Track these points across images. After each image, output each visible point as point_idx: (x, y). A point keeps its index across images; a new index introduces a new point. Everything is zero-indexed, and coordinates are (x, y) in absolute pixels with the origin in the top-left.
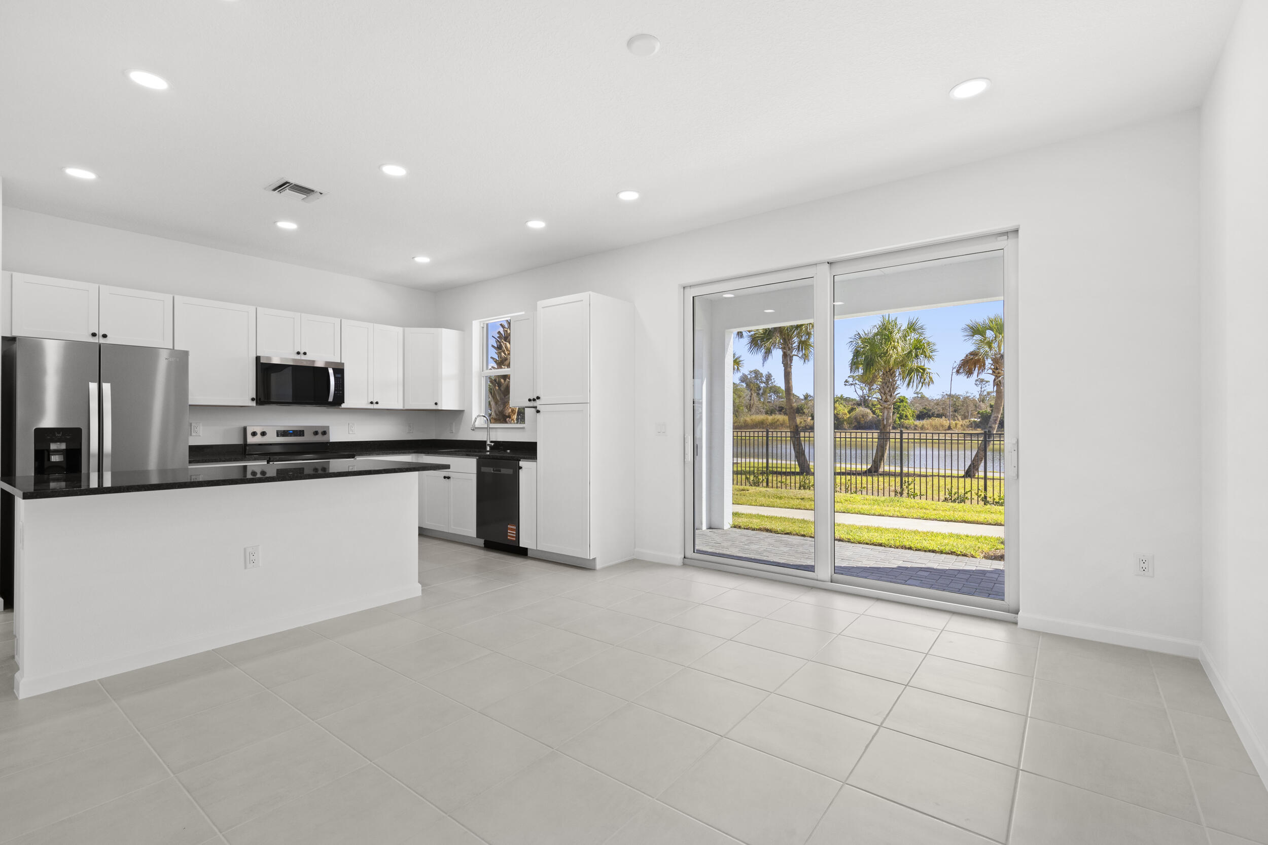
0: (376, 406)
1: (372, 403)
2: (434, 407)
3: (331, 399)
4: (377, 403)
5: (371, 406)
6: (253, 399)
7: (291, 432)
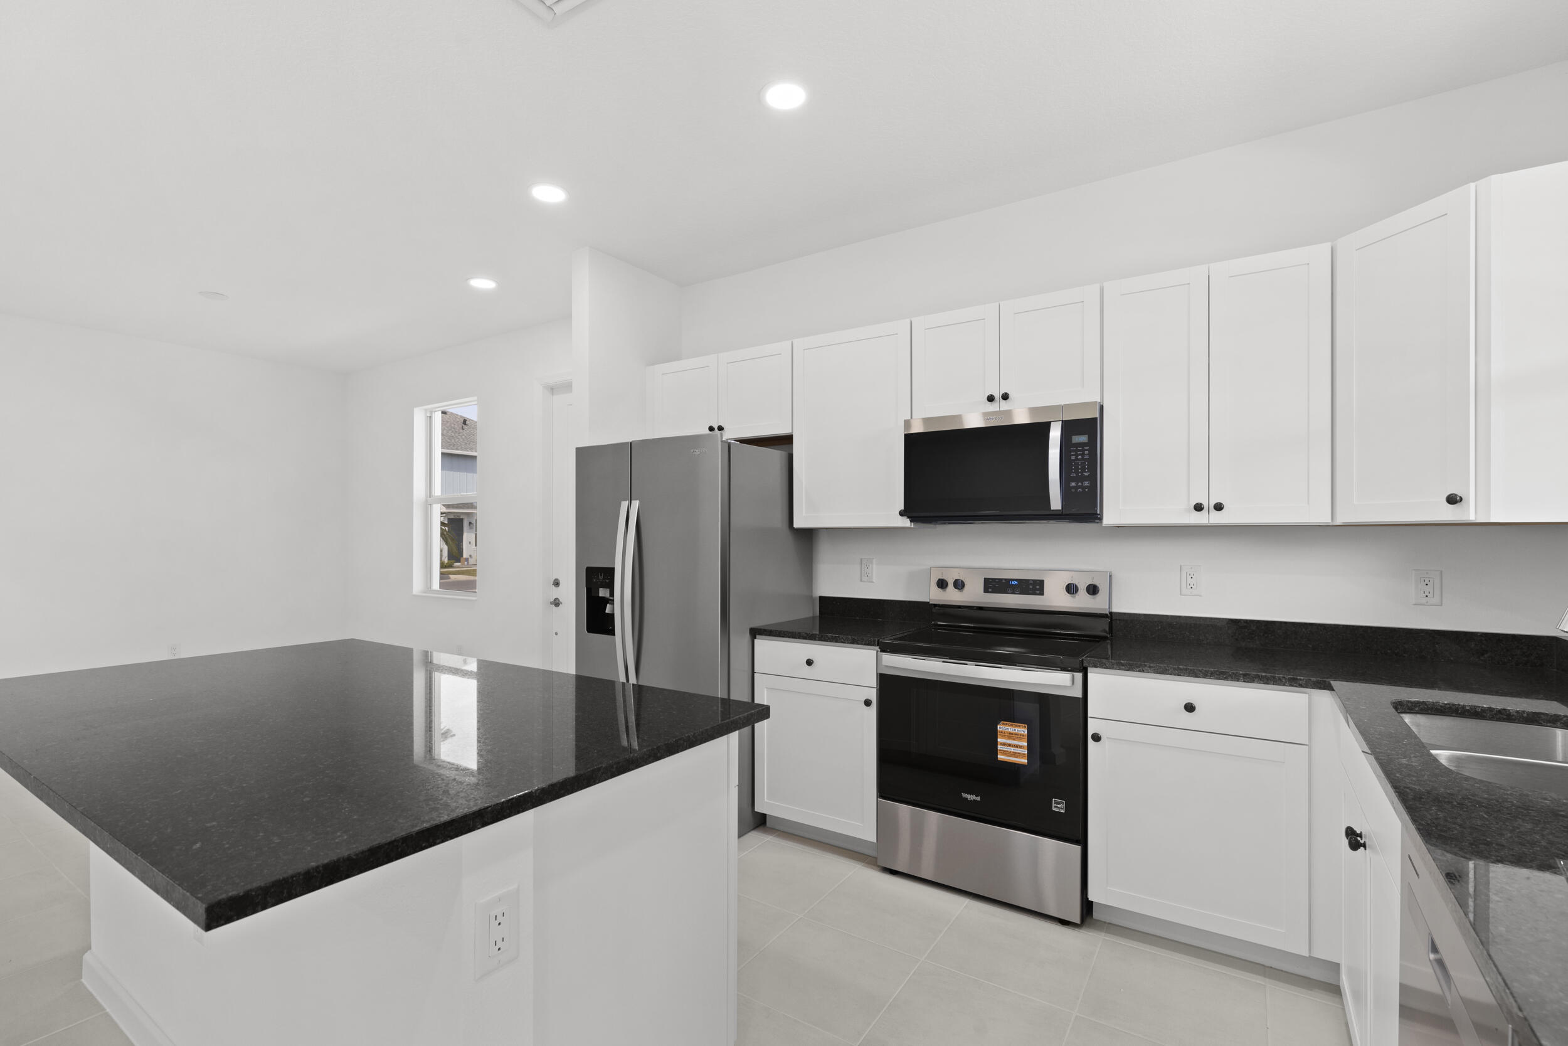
0: (1216, 518)
1: (1199, 508)
2: (1450, 514)
3: (1056, 503)
4: (1219, 507)
5: (1200, 519)
6: (902, 514)
7: (1014, 583)
